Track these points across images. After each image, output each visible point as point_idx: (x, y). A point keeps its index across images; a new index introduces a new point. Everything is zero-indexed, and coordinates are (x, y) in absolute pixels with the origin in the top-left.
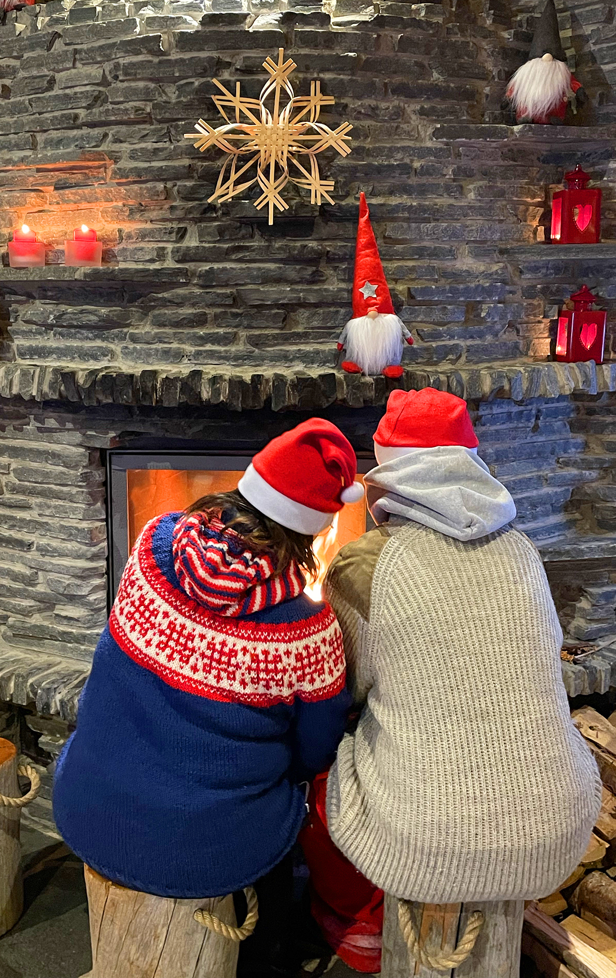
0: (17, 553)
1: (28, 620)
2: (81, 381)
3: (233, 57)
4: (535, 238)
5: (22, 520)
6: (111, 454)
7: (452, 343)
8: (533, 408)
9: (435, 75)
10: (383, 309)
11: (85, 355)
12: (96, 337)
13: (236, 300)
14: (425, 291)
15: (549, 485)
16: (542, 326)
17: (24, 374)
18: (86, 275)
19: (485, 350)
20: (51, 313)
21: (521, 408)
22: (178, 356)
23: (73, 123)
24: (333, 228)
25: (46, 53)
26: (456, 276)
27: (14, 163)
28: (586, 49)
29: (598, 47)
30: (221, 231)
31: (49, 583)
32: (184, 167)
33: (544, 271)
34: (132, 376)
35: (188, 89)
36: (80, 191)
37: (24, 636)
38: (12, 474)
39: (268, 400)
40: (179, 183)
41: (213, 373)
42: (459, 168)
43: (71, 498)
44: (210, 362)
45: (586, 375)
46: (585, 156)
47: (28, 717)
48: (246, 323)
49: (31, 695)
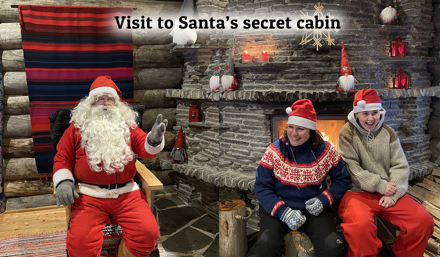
0: (244, 146)
1: (247, 166)
2: (264, 95)
3: (306, 5)
4: (388, 56)
5: (246, 136)
6: (272, 116)
7: (367, 84)
8: (389, 102)
9: (361, 11)
10: (349, 74)
11: (264, 88)
12: (268, 83)
13: (308, 72)
14: (360, 69)
15: (394, 123)
16: (391, 79)
17: (247, 93)
18: (265, 65)
19: (376, 86)
20: (254, 76)
21: (386, 102)
22: (292, 87)
24: (334, 52)
25: (252, 3)
26: (368, 65)
28: (400, 6)
29: (403, 5)
30: (303, 53)
31: (254, 154)
33: (391, 64)
34: (279, 93)
36: (263, 42)
37: (246, 171)
38: (243, 123)
39: (318, 99)
40: (291, 39)
41: (302, 92)
42: (368, 36)
43: (260, 129)
44: (301, 89)
45: (403, 92)
46: (401, 34)
47: (248, 195)
48: (311, 78)
49: (249, 187)
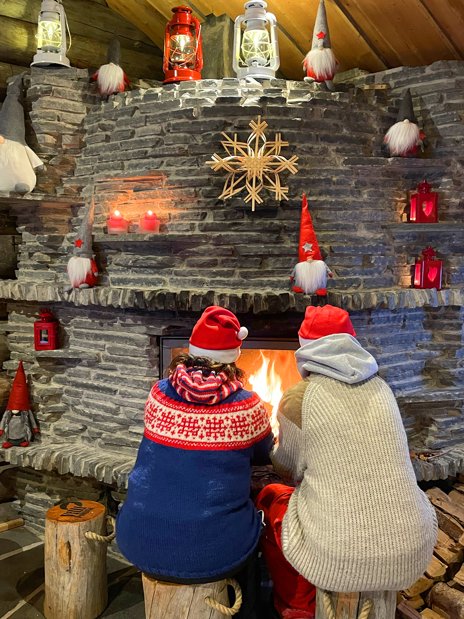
0: (108, 396)
1: (113, 435)
2: (147, 297)
3: (233, 120)
4: (401, 220)
5: (111, 377)
6: (163, 339)
7: (355, 277)
8: (402, 315)
9: (345, 130)
10: (316, 258)
11: (149, 283)
12: (155, 273)
13: (234, 252)
14: (339, 248)
15: (412, 359)
16: (406, 269)
17: (115, 293)
18: (150, 238)
19: (374, 281)
20: (130, 259)
21: (395, 315)
22: (201, 283)
23: (145, 155)
24: (288, 213)
25: (130, 118)
26: (357, 240)
27: (112, 177)
28: (429, 117)
29: (434, 116)
30: (226, 215)
31: (126, 413)
32: (206, 179)
33: (407, 238)
34: (175, 294)
35: (208, 137)
36: (148, 193)
37: (111, 444)
38: (106, 351)
39: (251, 308)
40: (203, 188)
41: (221, 292)
42: (358, 181)
43: (139, 364)
44: (219, 286)
45: (431, 296)
46: (429, 175)
47: (112, 492)
48: (239, 265)
49: (115, 478)
